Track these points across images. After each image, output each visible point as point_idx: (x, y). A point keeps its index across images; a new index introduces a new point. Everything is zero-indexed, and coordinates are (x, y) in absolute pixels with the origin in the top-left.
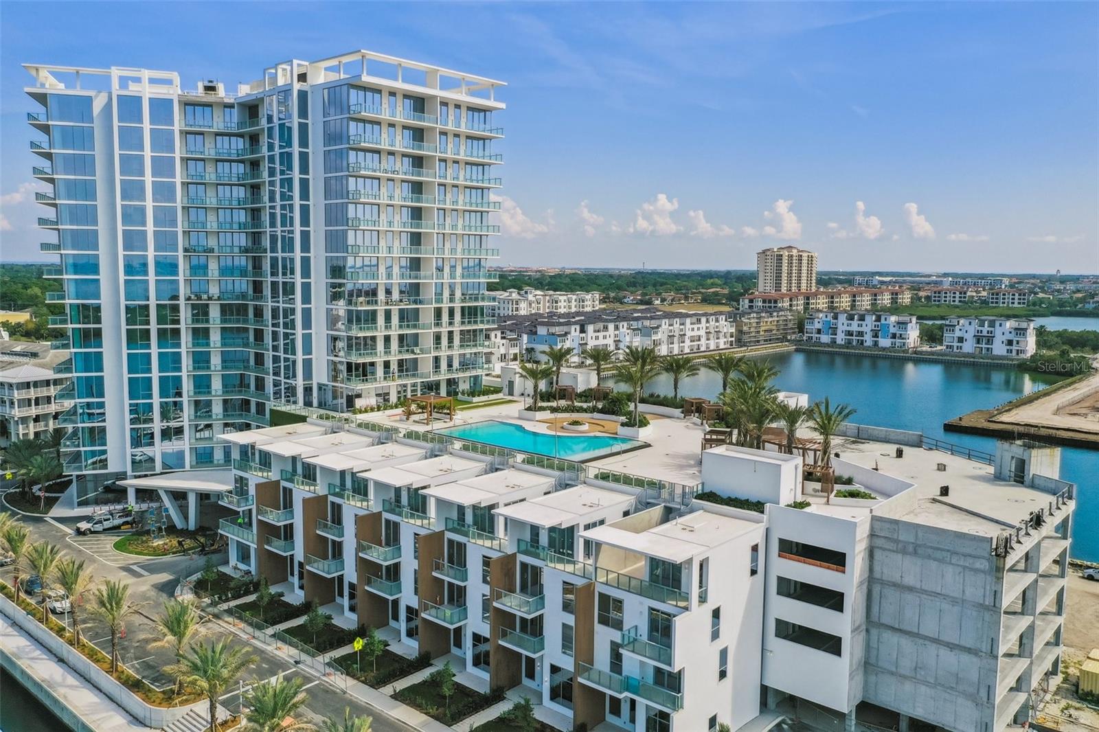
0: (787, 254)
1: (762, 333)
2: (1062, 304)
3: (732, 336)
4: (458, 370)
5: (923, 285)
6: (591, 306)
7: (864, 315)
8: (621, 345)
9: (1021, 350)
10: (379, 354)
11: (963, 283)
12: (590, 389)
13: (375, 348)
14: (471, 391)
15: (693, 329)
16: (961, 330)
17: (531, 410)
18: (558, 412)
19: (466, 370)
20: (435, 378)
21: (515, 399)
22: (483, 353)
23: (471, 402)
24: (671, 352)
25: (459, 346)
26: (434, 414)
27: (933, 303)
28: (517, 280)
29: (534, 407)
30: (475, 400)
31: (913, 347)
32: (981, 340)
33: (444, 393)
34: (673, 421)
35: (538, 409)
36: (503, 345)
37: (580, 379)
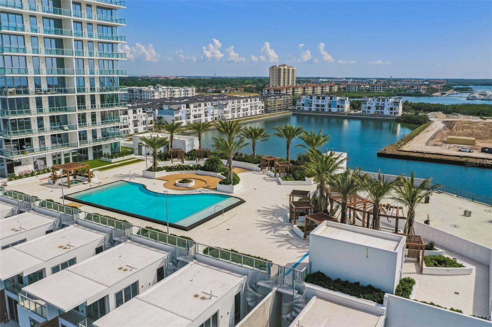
0: (283, 68)
1: (277, 106)
2: (400, 90)
3: (263, 108)
4: (101, 140)
5: (341, 83)
6: (192, 94)
7: (324, 97)
8: (208, 114)
9: (396, 112)
10: (34, 132)
11: (358, 82)
12: (194, 150)
13: (30, 127)
14: (112, 154)
15: (244, 105)
16: (369, 103)
17: (152, 171)
18: (172, 171)
19: (107, 139)
20: (83, 146)
21: (143, 158)
22: (120, 127)
23: (110, 163)
24: (233, 117)
25: (100, 123)
26: (77, 177)
27: (347, 91)
28: (155, 82)
29: (154, 168)
30: (113, 160)
31: (348, 112)
32: (378, 108)
33: (91, 156)
34: (253, 173)
35: (157, 169)
36: (144, 116)
37: (187, 143)
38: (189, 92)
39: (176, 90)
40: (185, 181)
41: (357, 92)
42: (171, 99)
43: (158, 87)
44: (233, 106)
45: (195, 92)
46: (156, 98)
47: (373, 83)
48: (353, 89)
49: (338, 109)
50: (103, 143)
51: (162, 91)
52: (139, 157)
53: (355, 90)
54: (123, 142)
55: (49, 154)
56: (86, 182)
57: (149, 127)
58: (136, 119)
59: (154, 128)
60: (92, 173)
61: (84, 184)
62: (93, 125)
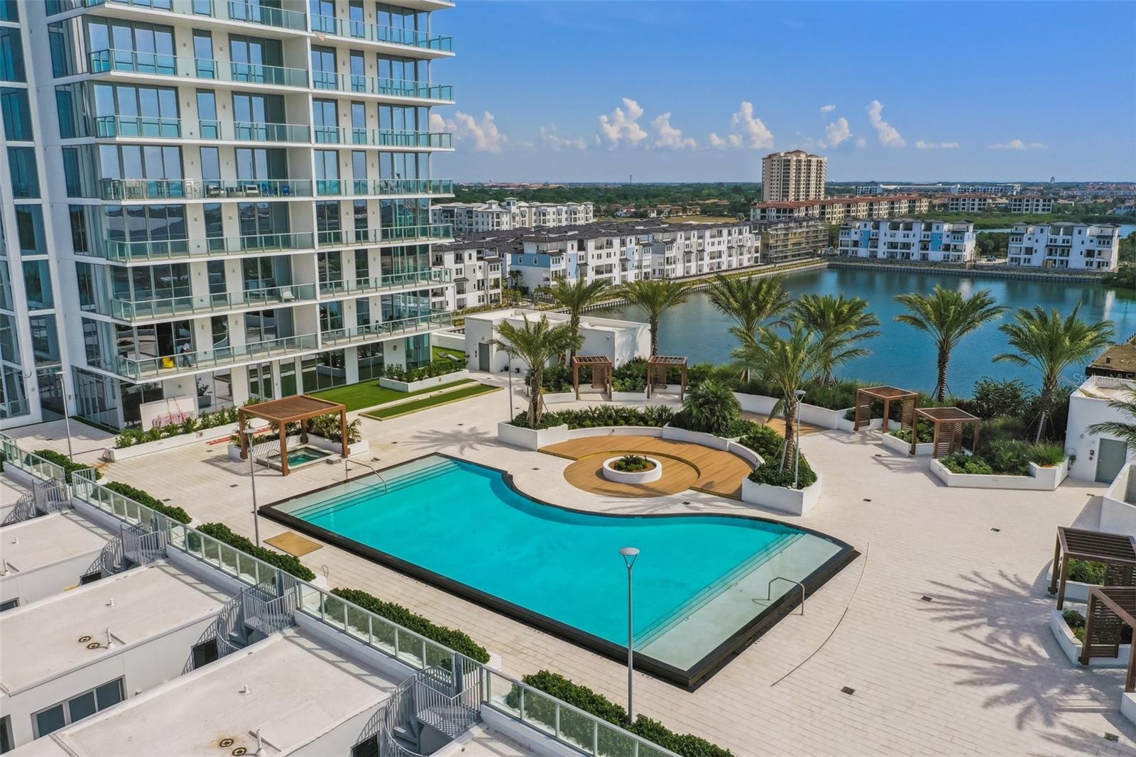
0: (795, 159)
1: (790, 247)
2: (1089, 209)
3: (757, 252)
4: (380, 327)
5: (933, 193)
6: (585, 219)
7: (911, 224)
8: (629, 265)
9: (1103, 262)
10: (196, 303)
11: (974, 191)
12: (638, 361)
13: (188, 292)
14: (408, 368)
15: (713, 244)
16: (1029, 239)
17: (526, 426)
18: (585, 427)
19: (395, 326)
20: (331, 347)
21: (493, 381)
22: (430, 291)
23: (404, 393)
24: (687, 273)
25: (380, 282)
26: (311, 438)
27: (950, 211)
28: (501, 194)
29: (532, 419)
30: (412, 387)
31: (970, 261)
32: (1054, 251)
33: (352, 375)
34: (832, 438)
35: (542, 421)
36: (480, 268)
37: (619, 340)
38: (578, 216)
39: (549, 209)
40: (632, 463)
41: (977, 215)
42: (539, 229)
43: (509, 204)
44: (687, 246)
45: (591, 215)
46: (505, 227)
47: (1015, 193)
48: (966, 207)
49: (947, 253)
50: (385, 337)
51: (517, 211)
52: (481, 377)
53: (973, 209)
54: (438, 334)
55: (238, 365)
56: (335, 457)
57: (491, 295)
58: (462, 276)
59: (503, 297)
60: (351, 429)
61: (329, 462)
62: (360, 286)
